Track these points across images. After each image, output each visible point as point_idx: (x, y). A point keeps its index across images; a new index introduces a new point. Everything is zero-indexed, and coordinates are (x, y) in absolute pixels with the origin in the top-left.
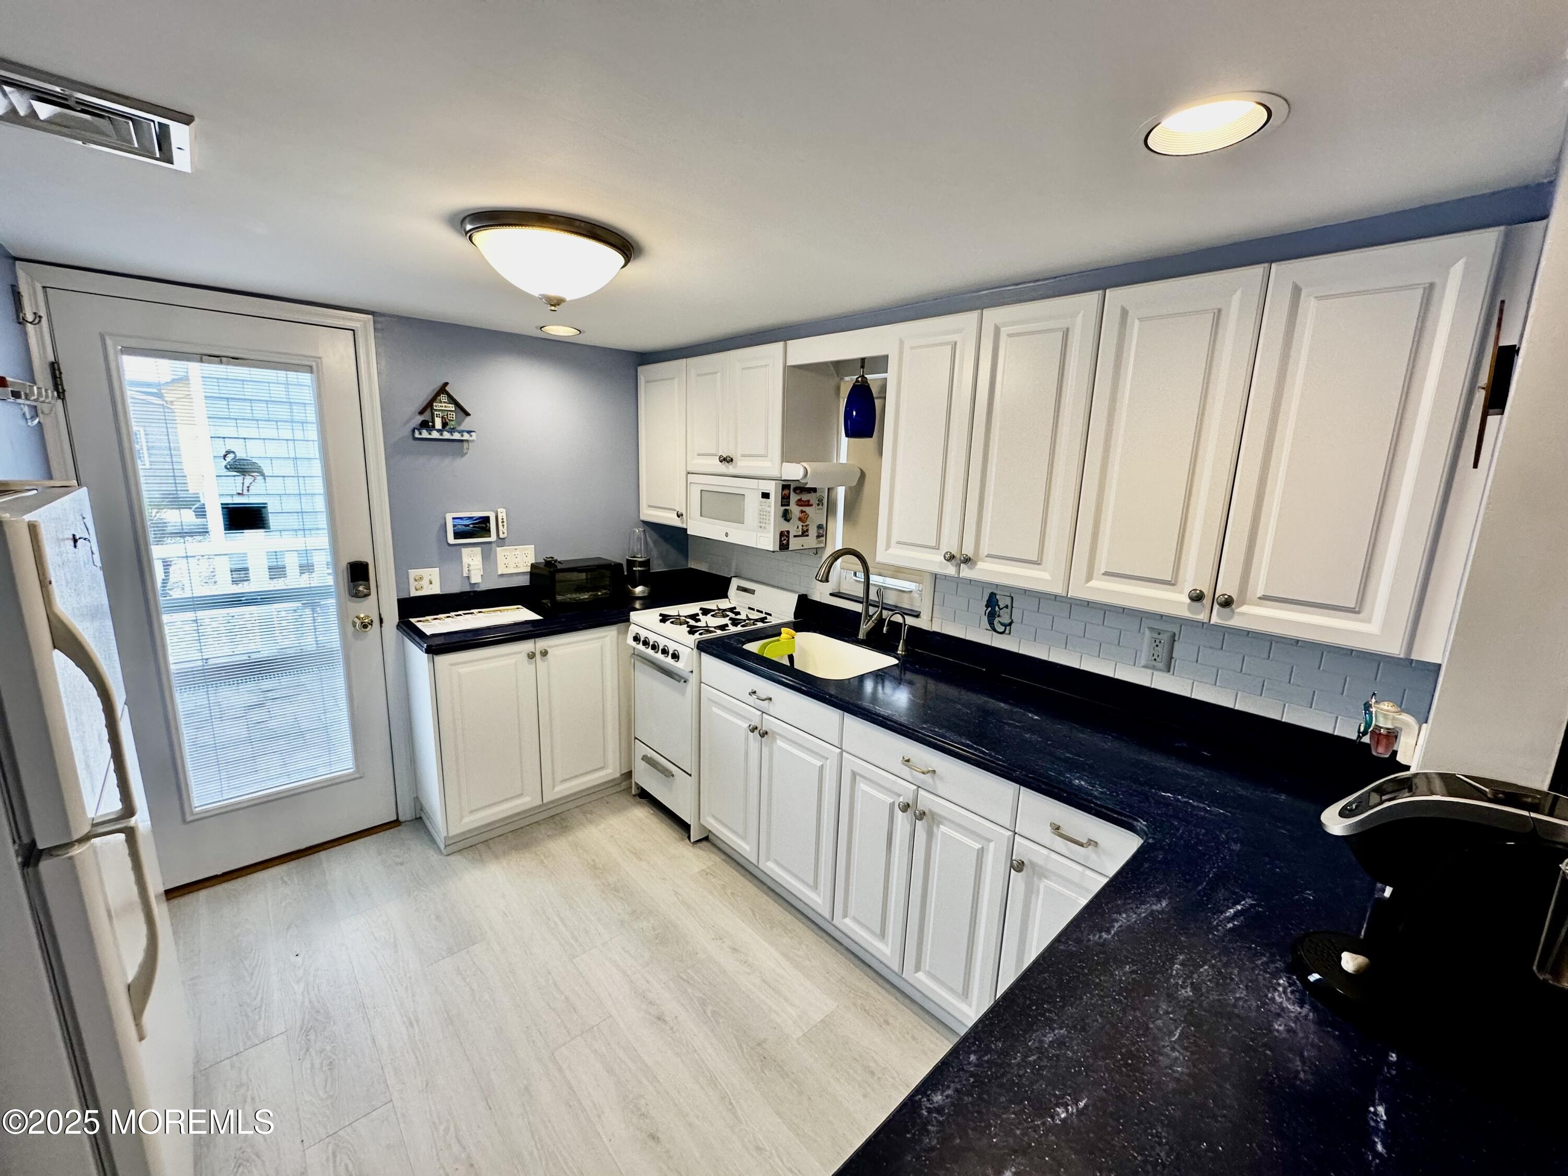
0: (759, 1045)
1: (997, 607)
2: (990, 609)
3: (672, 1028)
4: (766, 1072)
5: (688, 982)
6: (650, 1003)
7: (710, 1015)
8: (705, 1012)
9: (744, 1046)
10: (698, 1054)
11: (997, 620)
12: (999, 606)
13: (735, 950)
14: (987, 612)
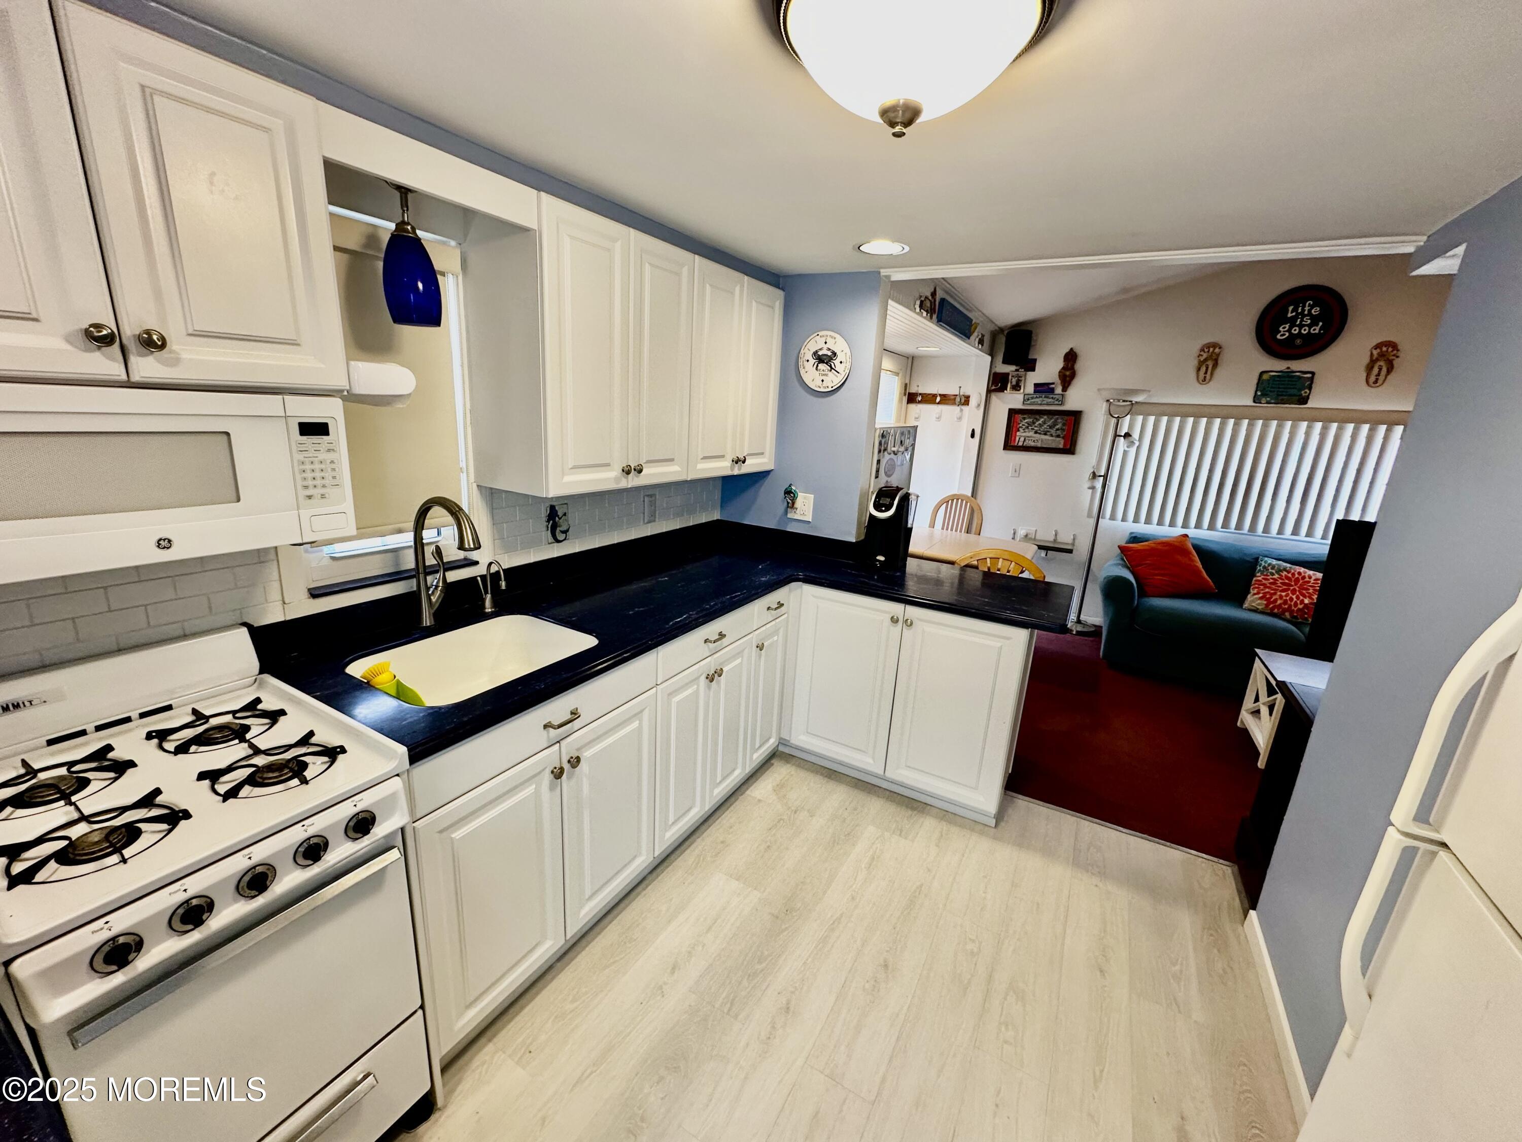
0: (777, 917)
1: (557, 518)
2: (551, 522)
3: (793, 992)
4: (798, 907)
5: (733, 1000)
6: (773, 1027)
7: (764, 965)
8: (762, 970)
9: (783, 927)
10: (807, 960)
11: (558, 529)
12: (558, 516)
13: (674, 969)
14: (549, 526)
